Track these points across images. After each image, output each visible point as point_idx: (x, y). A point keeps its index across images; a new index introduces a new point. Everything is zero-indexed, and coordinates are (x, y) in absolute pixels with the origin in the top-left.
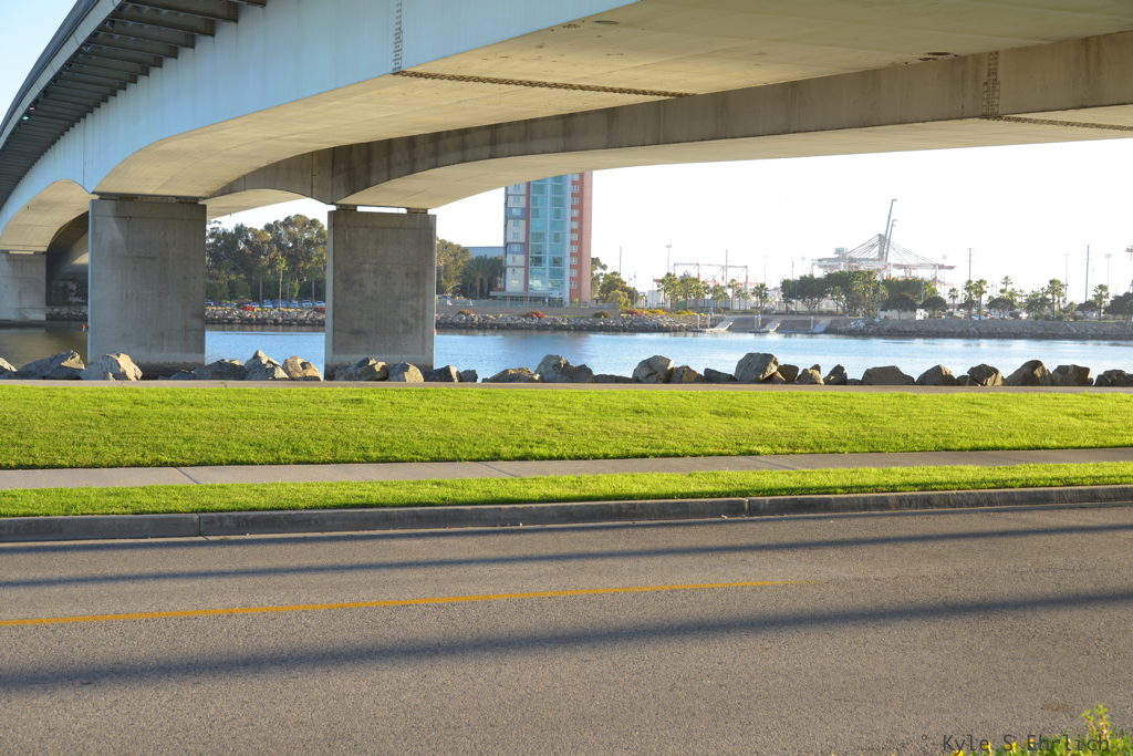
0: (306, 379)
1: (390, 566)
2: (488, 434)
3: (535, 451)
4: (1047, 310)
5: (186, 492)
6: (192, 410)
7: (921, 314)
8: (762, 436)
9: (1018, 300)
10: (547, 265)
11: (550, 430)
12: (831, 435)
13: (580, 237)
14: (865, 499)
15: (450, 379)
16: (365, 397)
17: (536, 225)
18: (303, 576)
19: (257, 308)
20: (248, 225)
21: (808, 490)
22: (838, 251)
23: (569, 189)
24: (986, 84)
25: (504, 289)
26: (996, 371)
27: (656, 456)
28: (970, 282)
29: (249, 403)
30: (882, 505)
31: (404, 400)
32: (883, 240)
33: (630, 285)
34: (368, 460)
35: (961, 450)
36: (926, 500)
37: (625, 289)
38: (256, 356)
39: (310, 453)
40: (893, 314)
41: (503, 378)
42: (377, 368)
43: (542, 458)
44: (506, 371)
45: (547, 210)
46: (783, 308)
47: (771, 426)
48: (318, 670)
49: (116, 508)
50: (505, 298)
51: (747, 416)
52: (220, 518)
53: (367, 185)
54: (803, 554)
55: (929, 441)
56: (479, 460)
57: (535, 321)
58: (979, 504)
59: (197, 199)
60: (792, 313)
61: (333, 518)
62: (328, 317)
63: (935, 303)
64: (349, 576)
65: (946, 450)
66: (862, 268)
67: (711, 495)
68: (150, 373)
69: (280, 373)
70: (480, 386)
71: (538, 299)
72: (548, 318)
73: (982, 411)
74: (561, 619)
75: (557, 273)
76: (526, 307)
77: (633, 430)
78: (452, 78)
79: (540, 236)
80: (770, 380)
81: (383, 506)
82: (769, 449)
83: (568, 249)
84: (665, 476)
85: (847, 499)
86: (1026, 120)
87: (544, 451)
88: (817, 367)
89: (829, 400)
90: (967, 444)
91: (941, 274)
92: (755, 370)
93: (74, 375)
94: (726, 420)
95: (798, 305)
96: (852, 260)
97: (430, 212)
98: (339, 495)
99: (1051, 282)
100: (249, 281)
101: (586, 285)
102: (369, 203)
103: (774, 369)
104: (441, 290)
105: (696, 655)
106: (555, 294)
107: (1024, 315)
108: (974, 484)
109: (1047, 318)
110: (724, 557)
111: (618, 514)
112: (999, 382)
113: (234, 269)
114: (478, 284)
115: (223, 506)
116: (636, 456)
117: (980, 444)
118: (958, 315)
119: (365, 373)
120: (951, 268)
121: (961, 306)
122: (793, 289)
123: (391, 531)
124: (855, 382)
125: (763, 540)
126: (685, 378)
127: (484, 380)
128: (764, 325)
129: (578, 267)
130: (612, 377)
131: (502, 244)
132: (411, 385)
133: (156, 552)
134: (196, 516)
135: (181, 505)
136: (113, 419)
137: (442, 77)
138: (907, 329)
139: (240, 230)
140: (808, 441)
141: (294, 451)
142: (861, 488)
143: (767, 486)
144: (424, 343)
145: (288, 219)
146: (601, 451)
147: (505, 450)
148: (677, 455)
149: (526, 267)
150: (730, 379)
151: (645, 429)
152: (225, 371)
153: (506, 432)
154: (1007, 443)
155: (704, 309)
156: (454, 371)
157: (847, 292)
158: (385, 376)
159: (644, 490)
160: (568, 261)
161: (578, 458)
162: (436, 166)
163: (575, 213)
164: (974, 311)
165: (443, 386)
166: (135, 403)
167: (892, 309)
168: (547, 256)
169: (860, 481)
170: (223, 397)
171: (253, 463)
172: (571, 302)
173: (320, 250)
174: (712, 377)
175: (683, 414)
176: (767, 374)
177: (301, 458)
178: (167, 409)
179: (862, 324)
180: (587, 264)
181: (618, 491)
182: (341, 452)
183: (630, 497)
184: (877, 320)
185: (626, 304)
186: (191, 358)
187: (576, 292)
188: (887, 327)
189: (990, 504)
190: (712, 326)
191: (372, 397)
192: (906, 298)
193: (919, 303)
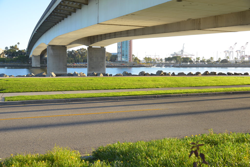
0: (83, 76)
1: (96, 107)
2: (114, 85)
3: (121, 88)
4: (210, 62)
5: (63, 95)
6: (64, 82)
7: (189, 63)
8: (160, 85)
9: (205, 61)
10: (125, 56)
11: (124, 84)
12: (172, 84)
13: (130, 51)
14: (177, 95)
15: (108, 76)
16: (93, 79)
17: (123, 49)
18: (82, 109)
19: (76, 64)
20: (74, 50)
21: (167, 94)
22: (174, 53)
23: (128, 43)
24: (198, 24)
25: (118, 60)
26: (200, 73)
27: (142, 88)
28: (197, 58)
29: (73, 80)
30: (180, 96)
31: (100, 79)
32: (182, 51)
33: (139, 59)
34: (93, 90)
35: (193, 86)
36: (187, 95)
37: (138, 60)
38: (75, 72)
39: (83, 88)
40: (184, 63)
41: (117, 75)
42: (95, 74)
43: (123, 89)
44: (117, 74)
45: (125, 46)
46: (165, 63)
47: (162, 83)
48: (84, 124)
49: (51, 98)
50: (118, 62)
51: (157, 81)
52: (68, 100)
53: (94, 43)
54: (166, 104)
55: (188, 85)
56: (112, 89)
57: (123, 66)
58: (196, 95)
59: (65, 46)
60: (167, 63)
61: (87, 99)
62: (88, 65)
63: (191, 61)
64: (89, 109)
65: (191, 86)
66: (179, 56)
67: (151, 95)
68: (57, 75)
69: (79, 75)
70: (113, 77)
71: (123, 62)
72: (125, 65)
73: (197, 80)
74: (124, 116)
75: (127, 57)
76: (121, 63)
77: (138, 84)
78: (107, 24)
79: (123, 51)
80: (162, 75)
81: (96, 97)
82: (161, 87)
83: (128, 53)
84: (143, 91)
85: (173, 95)
86: (205, 30)
87: (123, 88)
88: (170, 73)
89: (172, 78)
90: (195, 85)
91: (192, 56)
92: (159, 73)
93: (44, 76)
94: (154, 82)
95: (168, 62)
96: (177, 54)
97: (105, 47)
98: (88, 96)
99: (211, 57)
100: (74, 59)
101: (132, 59)
102: (94, 46)
103: (163, 73)
104: (107, 60)
105: (146, 121)
106: (126, 61)
107: (206, 63)
108: (195, 92)
109: (210, 64)
110: (152, 105)
111: (135, 98)
112: (201, 75)
113: (72, 57)
114: (113, 59)
115: (69, 98)
116: (138, 88)
117: (197, 85)
118: (195, 63)
119: (93, 75)
120: (194, 55)
121: (195, 62)
122: (167, 59)
123: (97, 101)
124: (176, 75)
125: (159, 102)
126: (147, 75)
127: (113, 76)
128: (162, 66)
129: (130, 56)
130: (135, 75)
131: (117, 52)
132: (101, 77)
133: (58, 105)
134: (64, 99)
135: (62, 97)
136: (51, 83)
137: (106, 24)
138: (186, 66)
139: (73, 51)
140: (168, 85)
141: (81, 88)
142: (176, 93)
143: (160, 93)
144: (104, 70)
145: (81, 49)
146: (132, 88)
147: (116, 88)
148: (145, 88)
149: (121, 56)
150: (155, 75)
151: (140, 84)
152: (70, 75)
153: (117, 85)
154: (201, 85)
155: (151, 63)
156: (108, 74)
157: (176, 60)
158: (97, 75)
159: (139, 94)
160: (128, 55)
161: (129, 89)
162: (105, 39)
163: (130, 47)
164: (198, 63)
165: (106, 77)
166: (54, 80)
167: (184, 62)
168: (125, 54)
169: (176, 92)
170: (69, 79)
171: (74, 90)
172: (129, 62)
173: (86, 54)
174: (152, 75)
175: (147, 81)
176: (161, 74)
177: (82, 89)
178: (60, 81)
179: (179, 65)
180: (132, 56)
181: (135, 94)
182: (89, 88)
183: (137, 95)
184: (181, 64)
185: (138, 62)
186: (64, 73)
187: (130, 60)
188: (183, 66)
189: (198, 95)
190: (153, 66)
191: (94, 79)
192: (186, 61)
193: (188, 61)
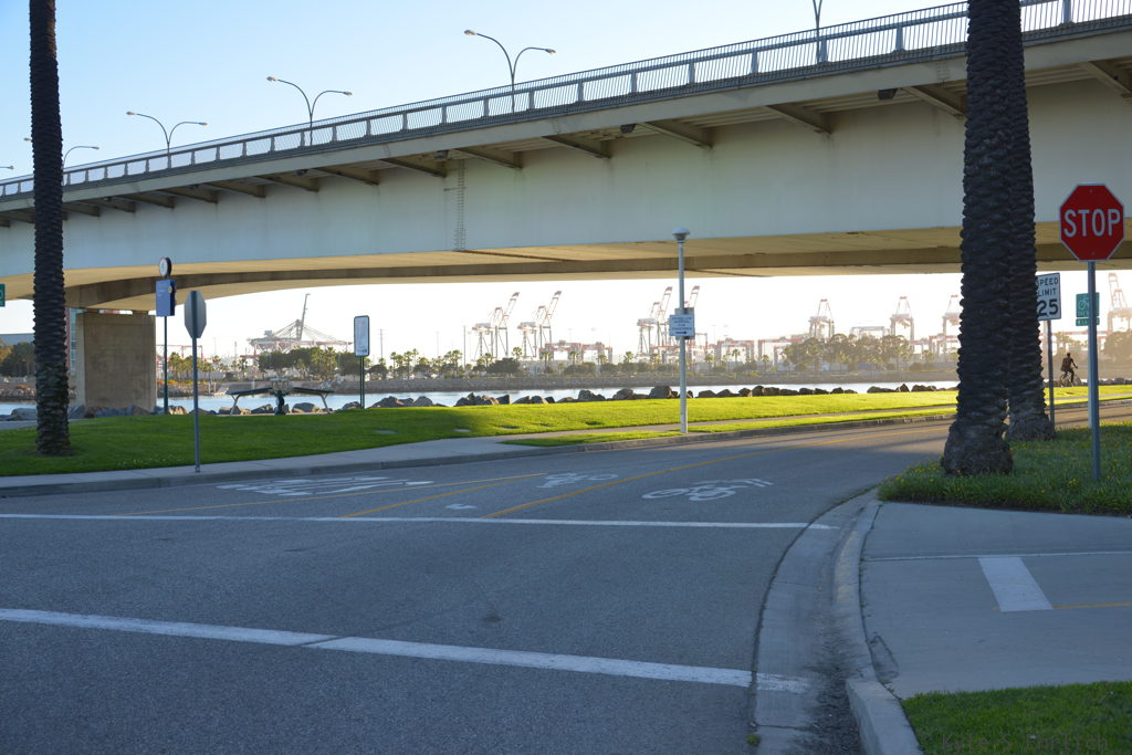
4: (452, 372)
7: (368, 378)
22: (266, 332)
28: (396, 353)
32: (299, 324)
40: (350, 378)
46: (260, 376)
95: (271, 373)
167: (346, 373)
179: (329, 386)
184: (339, 382)
